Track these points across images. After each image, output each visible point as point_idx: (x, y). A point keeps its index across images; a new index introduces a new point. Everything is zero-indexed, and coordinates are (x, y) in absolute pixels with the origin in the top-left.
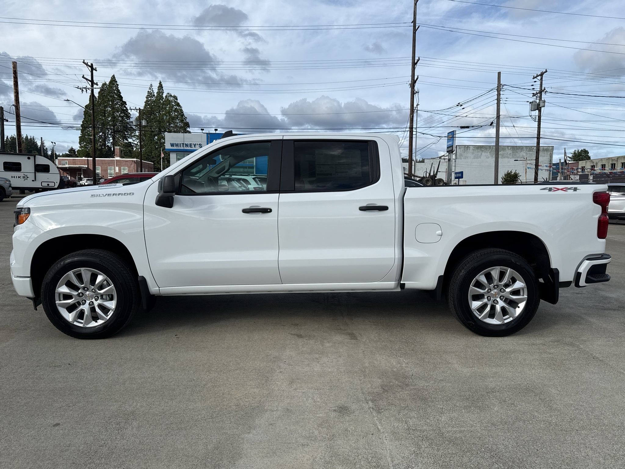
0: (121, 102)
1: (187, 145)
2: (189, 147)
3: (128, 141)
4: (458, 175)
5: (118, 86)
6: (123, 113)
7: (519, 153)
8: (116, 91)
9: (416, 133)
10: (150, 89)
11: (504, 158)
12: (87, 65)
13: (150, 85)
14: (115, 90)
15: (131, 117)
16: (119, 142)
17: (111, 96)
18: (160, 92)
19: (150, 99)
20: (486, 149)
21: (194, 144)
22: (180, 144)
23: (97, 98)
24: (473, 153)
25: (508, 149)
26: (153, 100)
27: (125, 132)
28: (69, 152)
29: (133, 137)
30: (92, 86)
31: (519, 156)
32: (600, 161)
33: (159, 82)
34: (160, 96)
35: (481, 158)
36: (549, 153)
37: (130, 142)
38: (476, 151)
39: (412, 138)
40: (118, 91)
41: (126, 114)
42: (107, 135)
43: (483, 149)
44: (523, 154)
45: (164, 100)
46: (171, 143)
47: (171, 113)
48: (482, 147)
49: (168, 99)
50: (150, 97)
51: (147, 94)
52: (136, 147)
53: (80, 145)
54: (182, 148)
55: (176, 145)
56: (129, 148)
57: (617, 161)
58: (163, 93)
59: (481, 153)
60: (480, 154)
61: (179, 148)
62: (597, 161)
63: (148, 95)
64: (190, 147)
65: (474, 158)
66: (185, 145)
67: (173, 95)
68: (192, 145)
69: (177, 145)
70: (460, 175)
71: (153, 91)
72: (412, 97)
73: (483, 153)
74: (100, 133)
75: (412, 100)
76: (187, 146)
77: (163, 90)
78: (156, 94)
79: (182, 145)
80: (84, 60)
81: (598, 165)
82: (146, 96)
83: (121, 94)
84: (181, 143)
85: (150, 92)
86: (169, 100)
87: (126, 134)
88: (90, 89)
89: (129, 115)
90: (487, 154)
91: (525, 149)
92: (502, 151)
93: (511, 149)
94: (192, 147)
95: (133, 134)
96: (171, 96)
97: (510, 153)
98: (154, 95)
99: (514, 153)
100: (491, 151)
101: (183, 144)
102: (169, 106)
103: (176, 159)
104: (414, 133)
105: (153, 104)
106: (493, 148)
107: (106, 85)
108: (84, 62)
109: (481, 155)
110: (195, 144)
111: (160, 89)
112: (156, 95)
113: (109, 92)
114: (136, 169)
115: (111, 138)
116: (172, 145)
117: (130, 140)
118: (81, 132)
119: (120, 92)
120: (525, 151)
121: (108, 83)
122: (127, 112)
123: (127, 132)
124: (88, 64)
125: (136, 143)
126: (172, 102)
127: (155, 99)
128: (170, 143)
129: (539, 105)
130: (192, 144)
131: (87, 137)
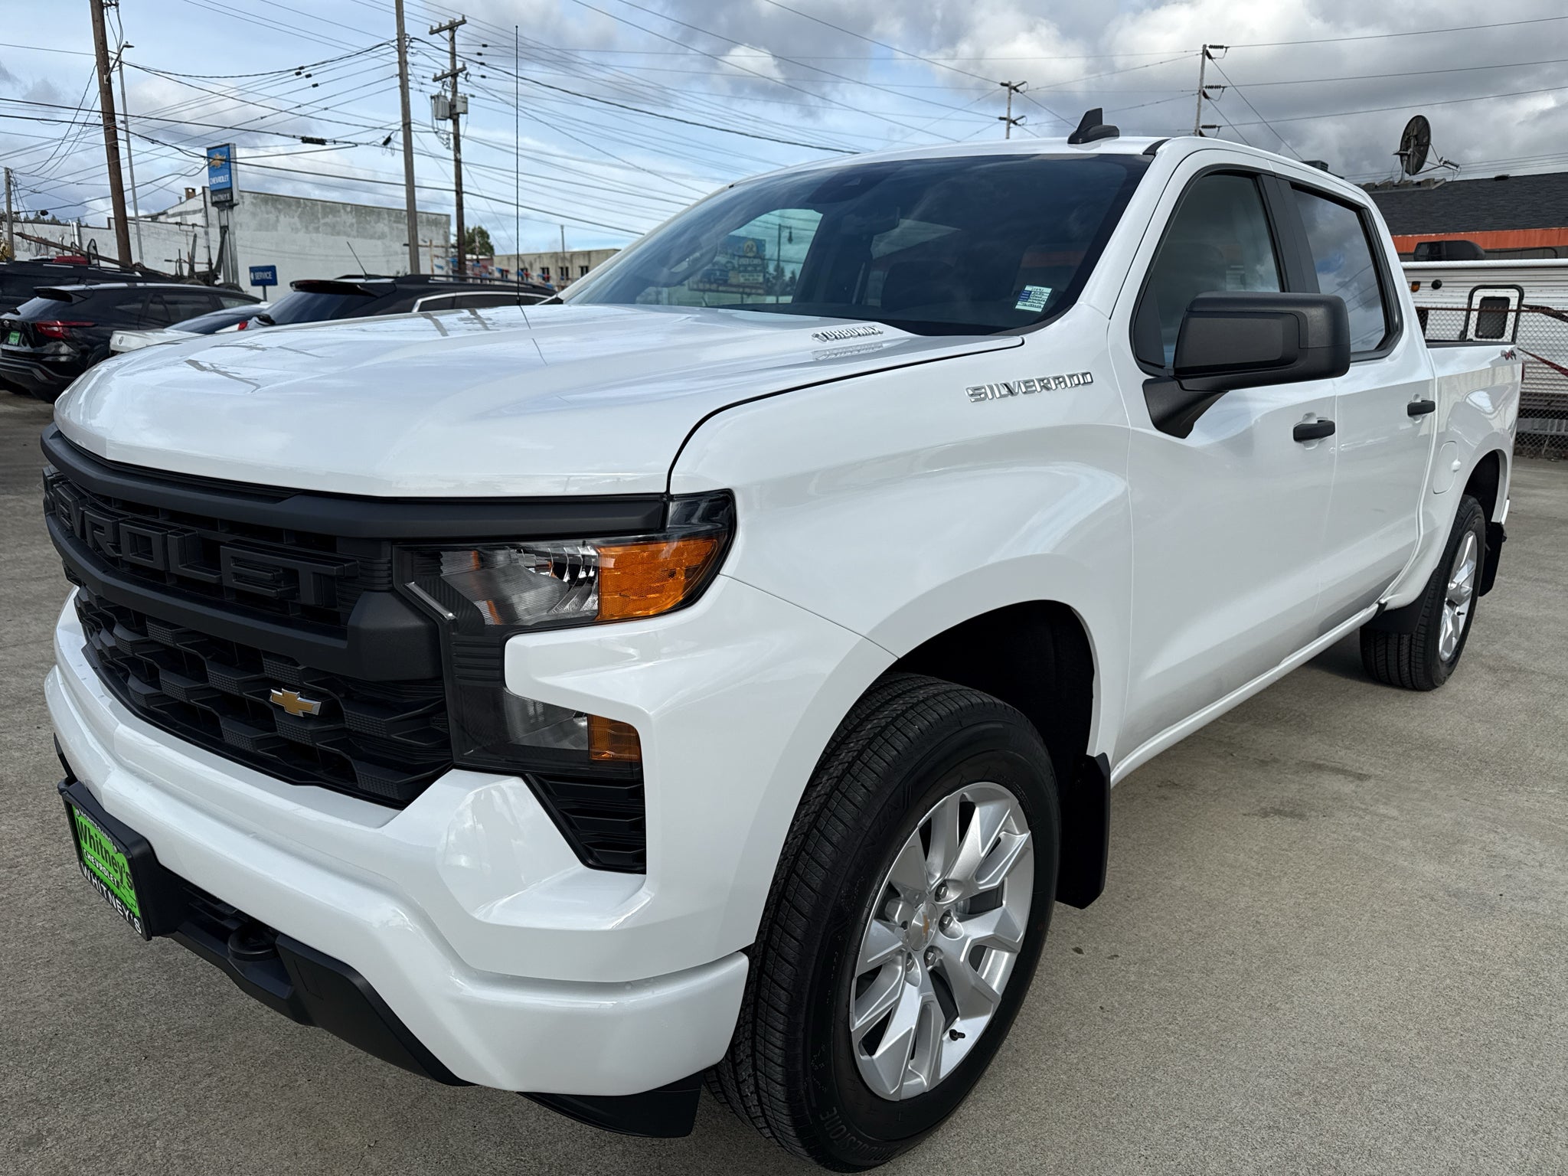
4: (259, 276)
7: (373, 223)
9: (128, 137)
11: (338, 234)
20: (290, 206)
24: (254, 215)
25: (345, 210)
31: (375, 233)
32: (538, 260)
35: (276, 230)
36: (441, 232)
38: (263, 208)
39: (117, 149)
43: (281, 204)
44: (382, 227)
48: (276, 200)
57: (571, 261)
59: (277, 217)
60: (272, 217)
62: (532, 258)
65: (260, 227)
70: (267, 276)
72: (96, 16)
73: (282, 216)
75: (99, 25)
81: (534, 267)
90: (292, 220)
91: (386, 216)
92: (330, 216)
93: (351, 212)
97: (352, 225)
99: (360, 223)
100: (303, 213)
104: (121, 135)
106: (306, 206)
109: (278, 221)
120: (386, 222)
129: (455, 106)
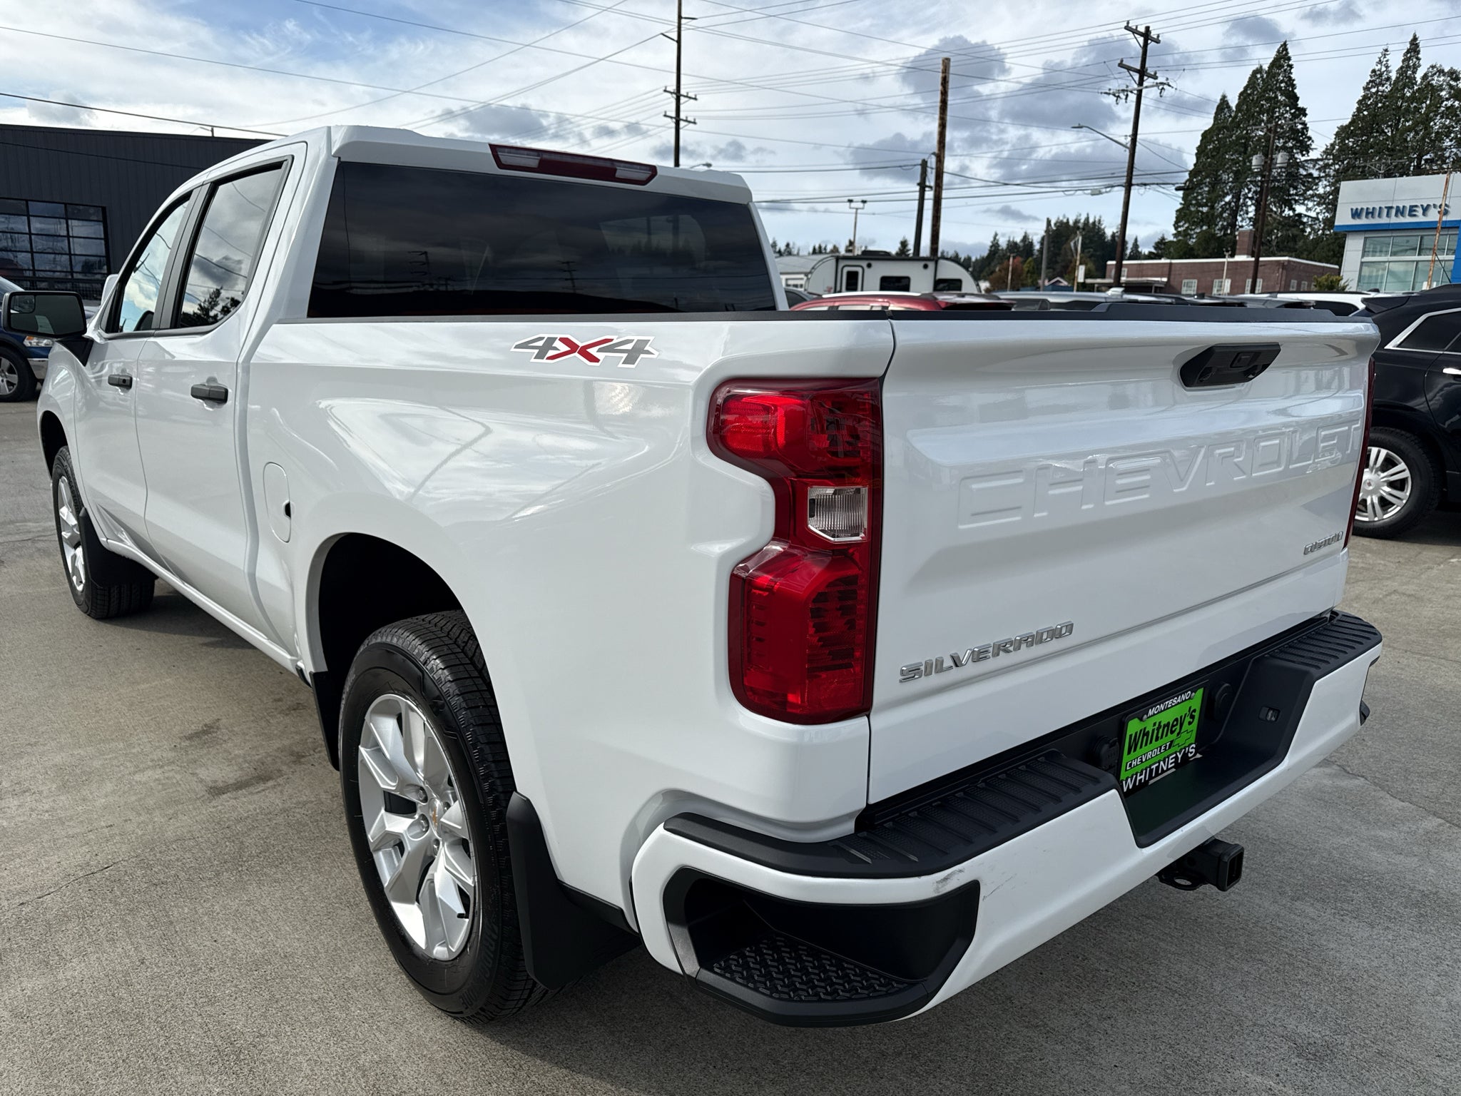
0: (1293, 111)
1: (1400, 212)
2: (1407, 217)
3: (1294, 210)
5: (1292, 71)
6: (1294, 139)
8: (1282, 85)
10: (1380, 62)
12: (1133, 33)
13: (1382, 50)
14: (1282, 82)
15: (1312, 147)
16: (1271, 215)
17: (1269, 100)
18: (1408, 66)
19: (1374, 90)
21: (1425, 205)
22: (1380, 208)
23: (1234, 109)
26: (1383, 91)
27: (1291, 189)
28: (1155, 248)
29: (1308, 199)
30: (1141, 83)
33: (1411, 37)
34: (1407, 77)
37: (1300, 215)
40: (1291, 83)
41: (1301, 142)
42: (1244, 199)
45: (1416, 88)
46: (1354, 208)
47: (1432, 123)
49: (1429, 84)
50: (1376, 84)
51: (1369, 78)
52: (1311, 226)
53: (1176, 229)
54: (1384, 220)
55: (1367, 213)
56: (1293, 229)
58: (1415, 68)
61: (1376, 221)
63: (1370, 81)
64: (1410, 215)
66: (1394, 211)
67: (1446, 70)
68: (1415, 211)
69: (1370, 213)
71: (1387, 67)
74: (1224, 197)
76: (1399, 214)
77: (1418, 59)
78: (1394, 76)
79: (1385, 211)
80: (1128, 23)
82: (1364, 84)
83: (1295, 91)
84: (1383, 206)
85: (1378, 73)
86: (1432, 84)
87: (1293, 195)
88: (1135, 92)
89: (1308, 143)
94: (1415, 215)
95: (1310, 192)
96: (1441, 72)
98: (1388, 79)
101: (1390, 208)
102: (1428, 102)
103: (1361, 253)
105: (1380, 105)
107: (1261, 73)
108: (1127, 28)
110: (1428, 206)
111: (1409, 59)
112: (1394, 78)
113: (1265, 91)
114: (1283, 283)
115: (1252, 209)
116: (1356, 214)
117: (1300, 209)
118: (1183, 199)
119: (1294, 85)
121: (1266, 67)
122: (1303, 134)
123: (1295, 188)
124: (1139, 29)
125: (1313, 214)
126: (1442, 90)
127: (1389, 88)
128: (1352, 209)
130: (1416, 206)
131: (1193, 209)
